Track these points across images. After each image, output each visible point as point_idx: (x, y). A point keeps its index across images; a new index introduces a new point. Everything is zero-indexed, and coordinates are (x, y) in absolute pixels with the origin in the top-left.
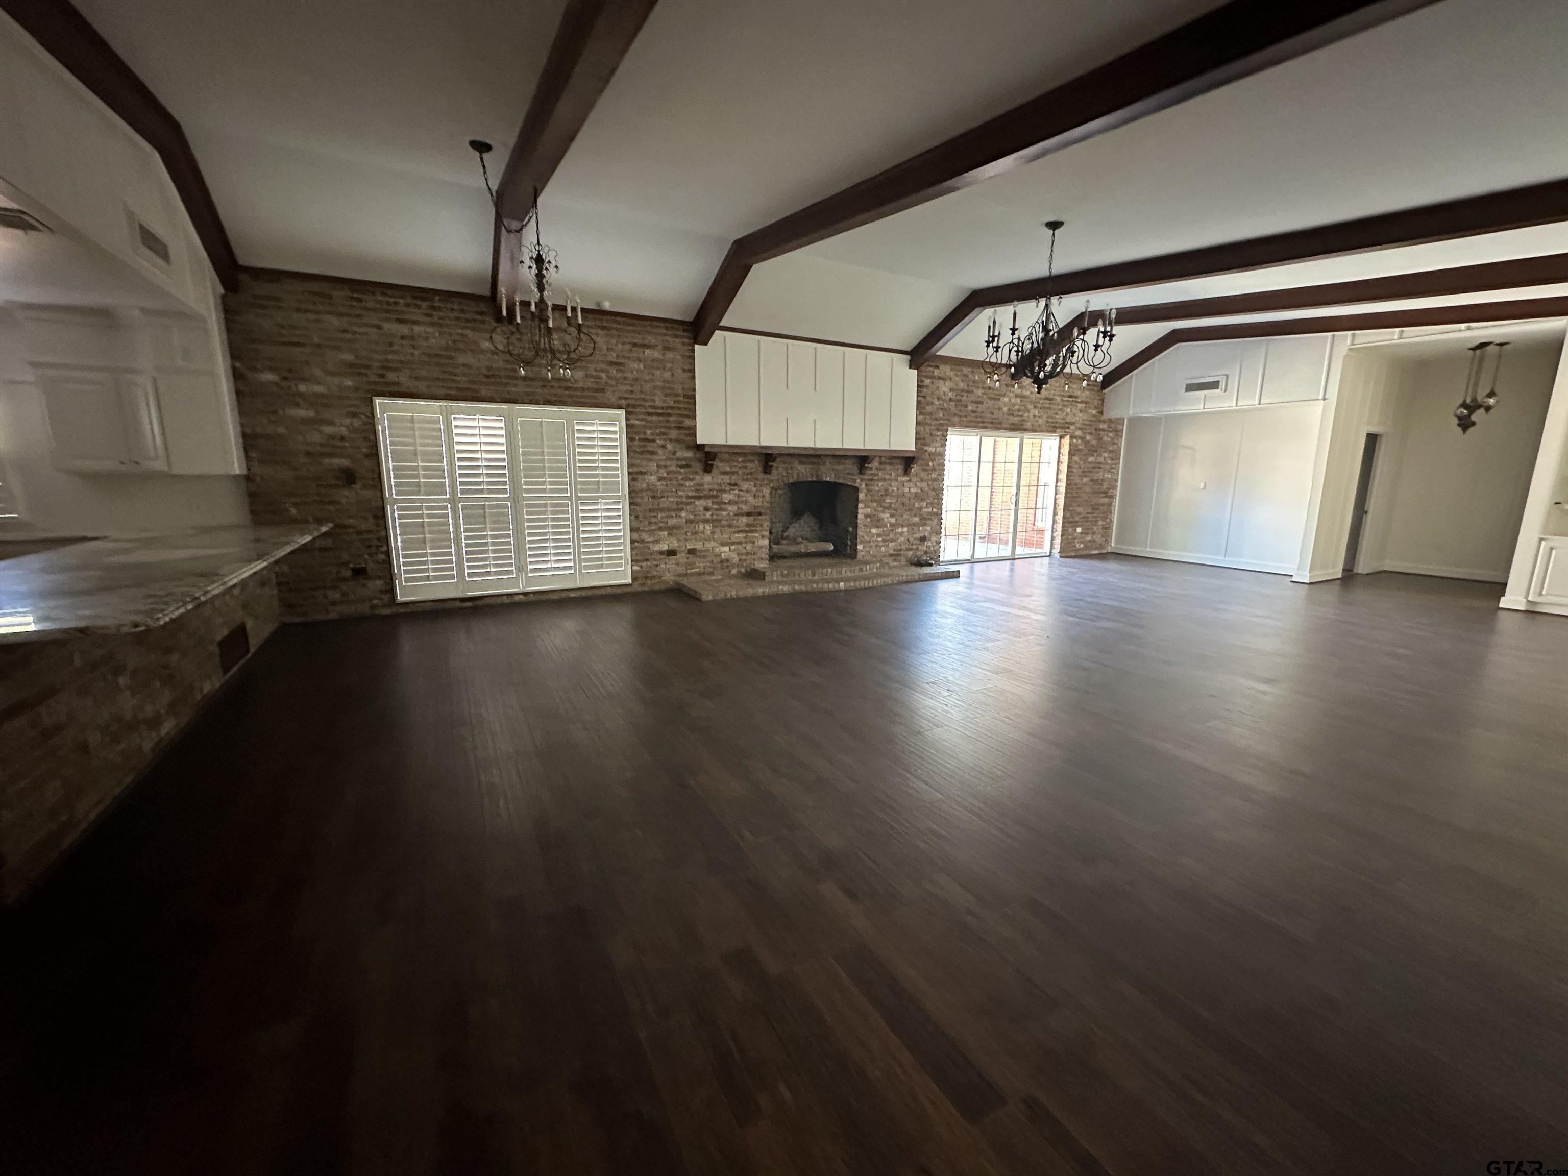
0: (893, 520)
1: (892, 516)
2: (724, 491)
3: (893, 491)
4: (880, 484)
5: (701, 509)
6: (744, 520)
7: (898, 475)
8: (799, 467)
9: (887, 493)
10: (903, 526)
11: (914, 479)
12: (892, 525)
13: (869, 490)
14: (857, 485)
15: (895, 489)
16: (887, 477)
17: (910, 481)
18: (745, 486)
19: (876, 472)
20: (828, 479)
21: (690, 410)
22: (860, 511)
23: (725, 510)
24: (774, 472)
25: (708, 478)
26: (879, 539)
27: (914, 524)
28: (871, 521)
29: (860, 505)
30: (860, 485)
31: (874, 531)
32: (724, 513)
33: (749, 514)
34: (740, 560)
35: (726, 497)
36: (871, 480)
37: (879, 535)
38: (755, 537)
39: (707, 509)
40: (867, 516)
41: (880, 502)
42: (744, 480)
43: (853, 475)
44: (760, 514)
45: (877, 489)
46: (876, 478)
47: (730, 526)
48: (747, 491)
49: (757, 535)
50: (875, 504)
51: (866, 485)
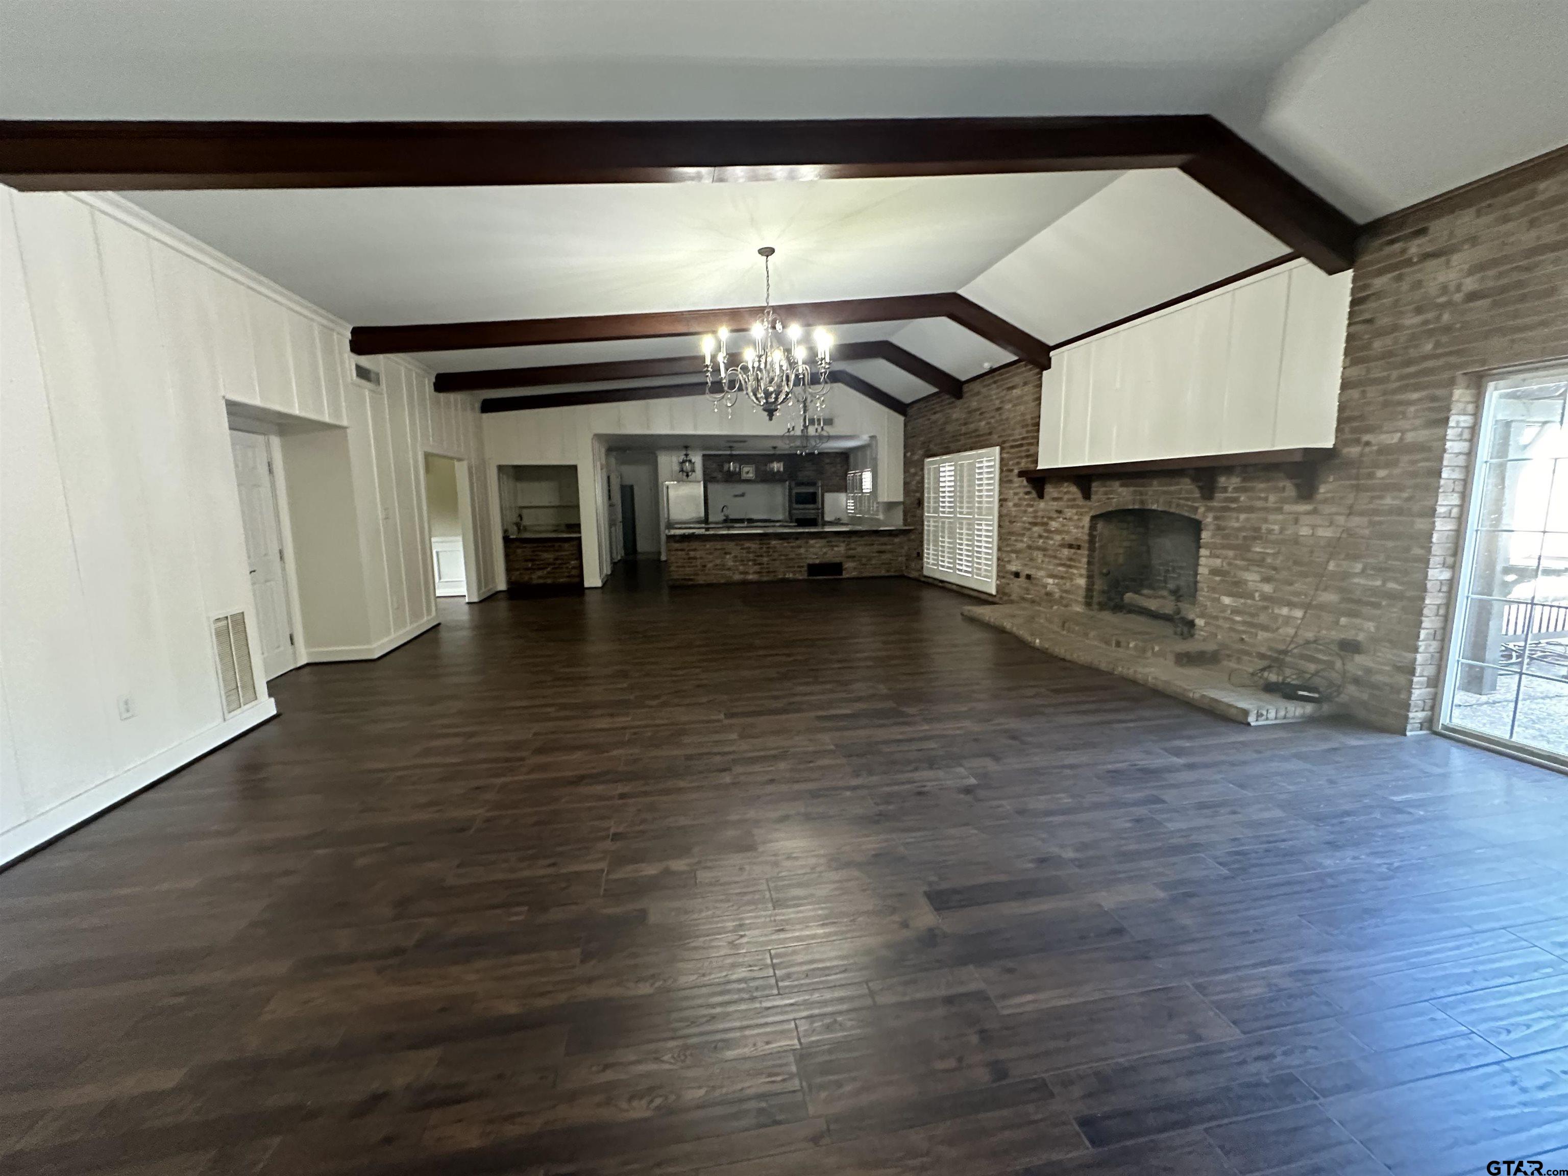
0: (1267, 588)
1: (1266, 580)
2: (1051, 518)
3: (1270, 531)
4: (1243, 516)
5: (1036, 535)
6: (1066, 552)
7: (1284, 501)
8: (1120, 489)
9: (1256, 535)
10: (1291, 605)
11: (1327, 509)
12: (1265, 597)
13: (1219, 528)
14: (1197, 517)
15: (1276, 527)
16: (1259, 504)
17: (1315, 512)
18: (1069, 513)
19: (1235, 495)
20: (1154, 507)
21: (1033, 437)
22: (1202, 561)
23: (1052, 539)
24: (1094, 497)
25: (1042, 505)
26: (1238, 618)
27: (1322, 607)
28: (1222, 581)
29: (1203, 552)
30: (1205, 517)
31: (1226, 600)
32: (1051, 542)
33: (1070, 546)
34: (1061, 597)
35: (1054, 525)
36: (1228, 509)
37: (1236, 611)
38: (1074, 574)
39: (1040, 536)
40: (1214, 572)
41: (1243, 549)
42: (1068, 507)
43: (1194, 500)
44: (1079, 547)
45: (1236, 525)
46: (1234, 505)
47: (1055, 557)
48: (1070, 519)
49: (1075, 571)
50: (1231, 553)
51: (1216, 518)
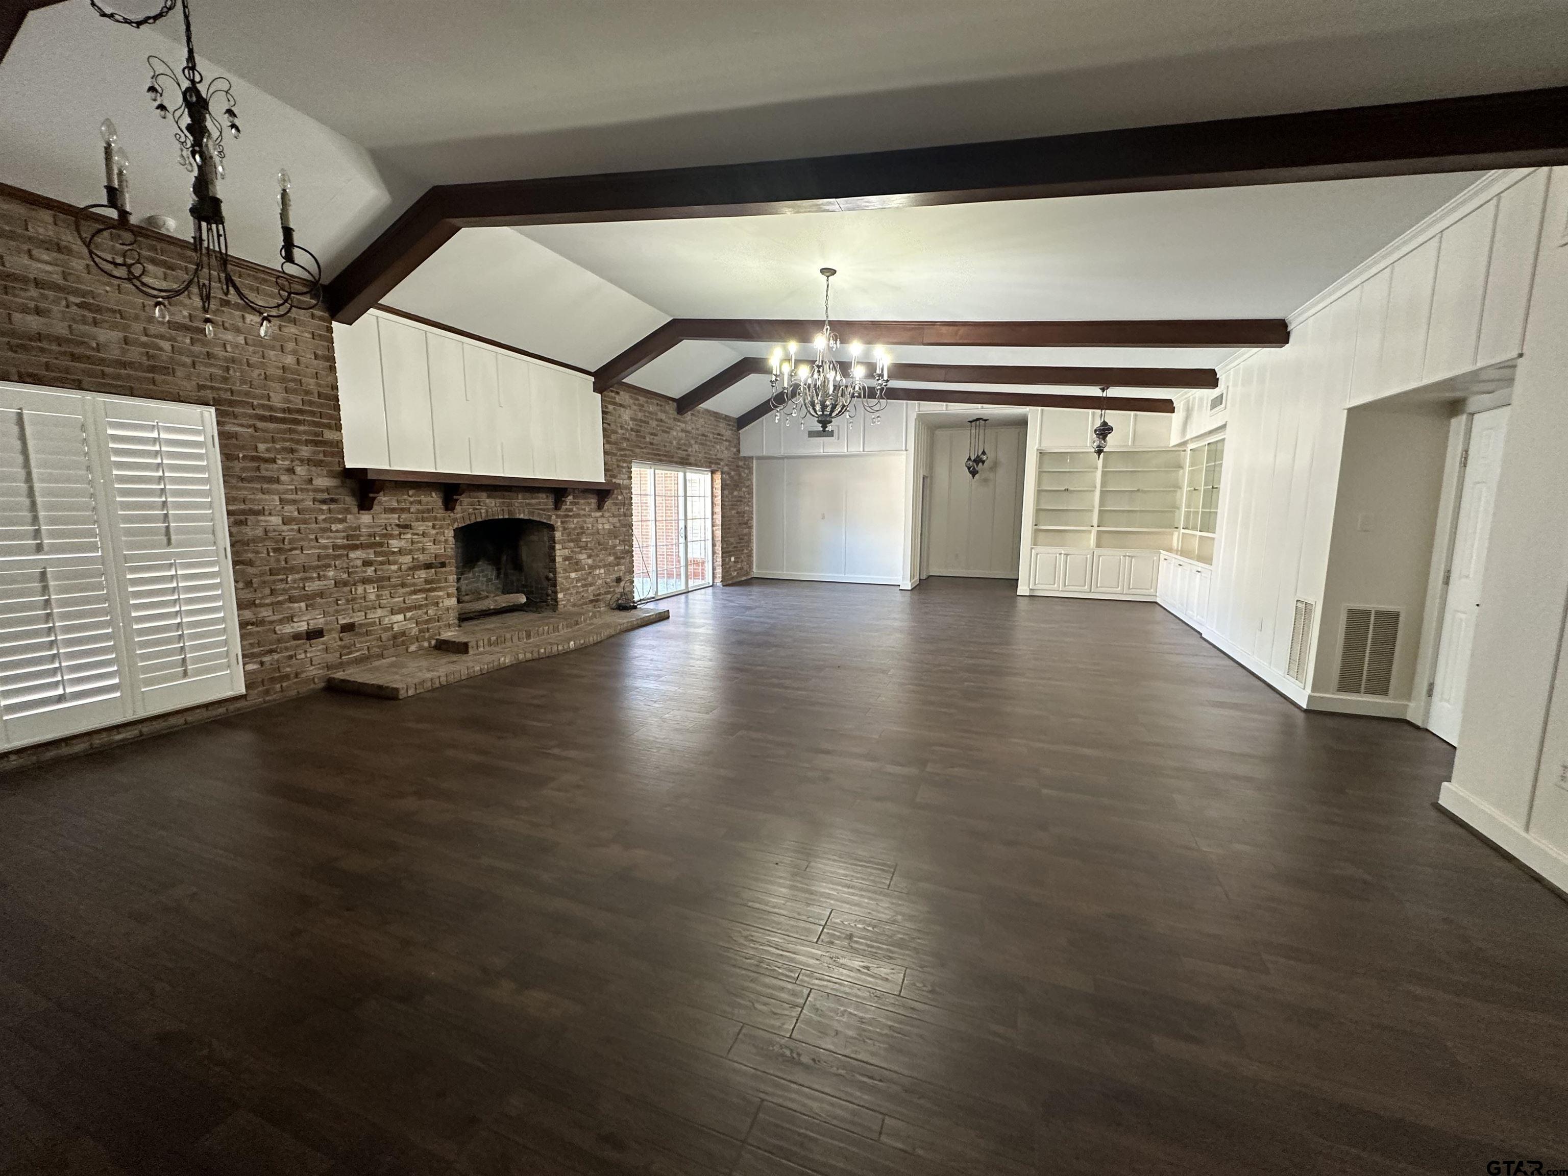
0: (590, 561)
1: (589, 557)
2: (391, 536)
3: (588, 528)
4: (575, 520)
5: (359, 563)
6: (423, 574)
7: (591, 511)
8: (488, 501)
9: (583, 531)
10: (600, 567)
11: (607, 514)
12: (591, 567)
13: (565, 529)
14: (552, 523)
15: (590, 526)
16: (582, 512)
17: (602, 516)
18: (421, 527)
19: (571, 507)
20: (522, 516)
21: (331, 417)
22: (558, 553)
23: (395, 563)
24: (458, 508)
25: (366, 518)
26: (579, 585)
27: (610, 565)
28: (570, 563)
29: (558, 546)
30: (557, 522)
31: (573, 575)
32: (394, 567)
33: (428, 566)
34: (421, 631)
35: (395, 544)
36: (567, 516)
37: (578, 580)
38: (439, 597)
39: (367, 563)
40: (566, 559)
41: (577, 541)
42: (417, 520)
43: (548, 510)
44: (443, 565)
45: (573, 526)
46: (571, 514)
47: (403, 585)
48: (424, 535)
49: (441, 593)
50: (572, 545)
51: (562, 523)
